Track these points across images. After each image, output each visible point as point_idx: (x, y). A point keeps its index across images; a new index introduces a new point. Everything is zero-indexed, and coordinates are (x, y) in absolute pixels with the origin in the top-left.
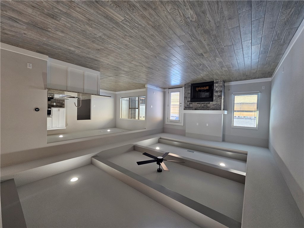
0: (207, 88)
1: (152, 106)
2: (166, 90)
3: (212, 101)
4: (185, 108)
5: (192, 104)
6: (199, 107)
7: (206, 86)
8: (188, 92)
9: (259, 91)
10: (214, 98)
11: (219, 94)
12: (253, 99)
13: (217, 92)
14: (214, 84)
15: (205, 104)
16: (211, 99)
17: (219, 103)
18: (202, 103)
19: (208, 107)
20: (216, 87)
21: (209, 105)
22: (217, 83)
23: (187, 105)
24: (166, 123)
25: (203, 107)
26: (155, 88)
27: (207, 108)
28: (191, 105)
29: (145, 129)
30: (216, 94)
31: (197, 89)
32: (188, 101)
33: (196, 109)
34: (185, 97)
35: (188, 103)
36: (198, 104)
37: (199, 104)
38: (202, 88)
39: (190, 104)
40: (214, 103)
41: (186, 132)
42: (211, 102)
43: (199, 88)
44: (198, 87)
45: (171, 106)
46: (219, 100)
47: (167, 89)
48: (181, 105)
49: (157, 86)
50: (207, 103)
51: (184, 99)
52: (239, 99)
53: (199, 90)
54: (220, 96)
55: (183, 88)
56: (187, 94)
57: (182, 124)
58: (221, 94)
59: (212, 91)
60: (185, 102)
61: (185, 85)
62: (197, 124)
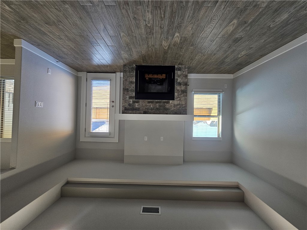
0: (164, 76)
1: (40, 104)
2: (80, 74)
3: (173, 99)
4: (125, 111)
5: (137, 102)
6: (152, 109)
7: (161, 73)
8: (131, 80)
9: (221, 90)
10: (176, 94)
11: (183, 88)
13: (180, 84)
14: (176, 72)
15: (161, 104)
16: (170, 95)
17: (183, 103)
18: (157, 102)
19: (167, 109)
20: (179, 76)
21: (167, 106)
22: (180, 69)
23: (129, 105)
24: (82, 139)
25: (157, 109)
26: (51, 60)
27: (165, 111)
28: (137, 105)
30: (178, 88)
31: (147, 77)
32: (131, 98)
33: (145, 113)
34: (125, 90)
35: (131, 100)
36: (149, 102)
37: (152, 102)
38: (155, 76)
39: (134, 102)
40: (176, 102)
41: (125, 154)
42: (171, 101)
43: (151, 76)
44: (149, 73)
46: (183, 98)
47: (83, 72)
48: (114, 104)
49: (59, 58)
50: (164, 103)
51: (124, 93)
53: (150, 78)
54: (185, 92)
55: (118, 74)
56: (127, 83)
57: (116, 140)
58: (186, 88)
59: (172, 83)
60: (124, 99)
61: (125, 66)
62: (145, 139)
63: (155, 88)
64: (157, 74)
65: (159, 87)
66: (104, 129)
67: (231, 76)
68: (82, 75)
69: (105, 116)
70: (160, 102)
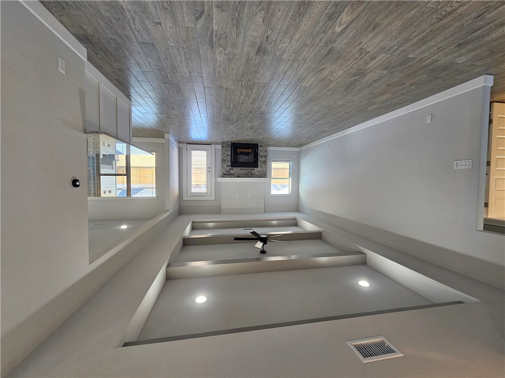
0: (250, 150)
1: (173, 172)
3: (257, 167)
4: (224, 175)
5: (232, 169)
6: (243, 174)
7: (249, 148)
8: (227, 153)
9: (291, 160)
10: (259, 164)
11: (264, 159)
12: (286, 165)
13: (262, 157)
14: (259, 148)
15: (249, 170)
16: (255, 164)
17: (264, 170)
18: (246, 169)
19: (253, 174)
20: (261, 151)
21: (253, 172)
22: (261, 146)
23: (227, 171)
24: (185, 198)
25: (246, 174)
26: (174, 141)
27: (252, 176)
28: (232, 172)
29: (169, 211)
30: (261, 160)
31: (239, 151)
32: (227, 166)
33: (238, 177)
34: (224, 160)
35: (228, 168)
36: (240, 169)
37: (243, 169)
38: (245, 150)
39: (230, 169)
40: (259, 169)
41: (222, 208)
42: (256, 169)
43: (241, 150)
44: (240, 148)
45: (193, 171)
46: (264, 167)
48: (210, 170)
49: (175, 138)
50: (252, 169)
51: (222, 163)
52: (274, 165)
53: (241, 152)
54: (265, 162)
55: (213, 146)
56: (225, 156)
57: (213, 198)
58: (266, 159)
59: (256, 155)
60: (223, 167)
61: (223, 143)
62: (237, 196)
63: (242, 159)
64: (246, 149)
65: (246, 157)
66: (203, 190)
67: (298, 149)
69: (204, 178)
70: (248, 169)
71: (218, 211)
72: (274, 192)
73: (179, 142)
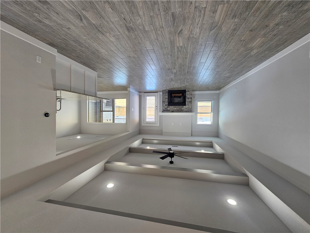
0: (181, 95)
2: (141, 94)
3: (185, 105)
4: (164, 111)
5: (169, 107)
6: (175, 110)
7: (180, 93)
8: (166, 97)
9: (212, 99)
10: (187, 103)
11: (190, 100)
12: (209, 104)
13: (188, 98)
14: (186, 93)
15: (180, 108)
16: (184, 103)
17: (190, 107)
18: (178, 107)
20: (188, 95)
21: (183, 109)
22: (188, 91)
23: (165, 108)
24: (143, 125)
25: (178, 110)
26: (134, 91)
27: (182, 111)
28: (168, 109)
29: (129, 131)
30: (188, 100)
31: (173, 95)
32: (166, 105)
33: (172, 112)
34: (163, 102)
36: (174, 107)
37: (175, 107)
38: (177, 95)
39: (167, 107)
40: (186, 107)
41: (163, 131)
42: (184, 106)
43: (175, 95)
44: (174, 93)
45: (147, 109)
46: (190, 105)
47: (143, 93)
48: (157, 108)
50: (181, 107)
52: (200, 104)
53: (174, 96)
54: (191, 102)
55: (159, 93)
56: (164, 99)
57: (158, 125)
58: (191, 100)
59: (185, 98)
60: (163, 106)
61: (163, 91)
62: (173, 124)
63: (177, 100)
64: (178, 94)
65: (179, 99)
66: (153, 120)
68: (142, 94)
69: (153, 112)
70: (179, 107)
71: (161, 133)
72: (199, 122)
73: (140, 92)
